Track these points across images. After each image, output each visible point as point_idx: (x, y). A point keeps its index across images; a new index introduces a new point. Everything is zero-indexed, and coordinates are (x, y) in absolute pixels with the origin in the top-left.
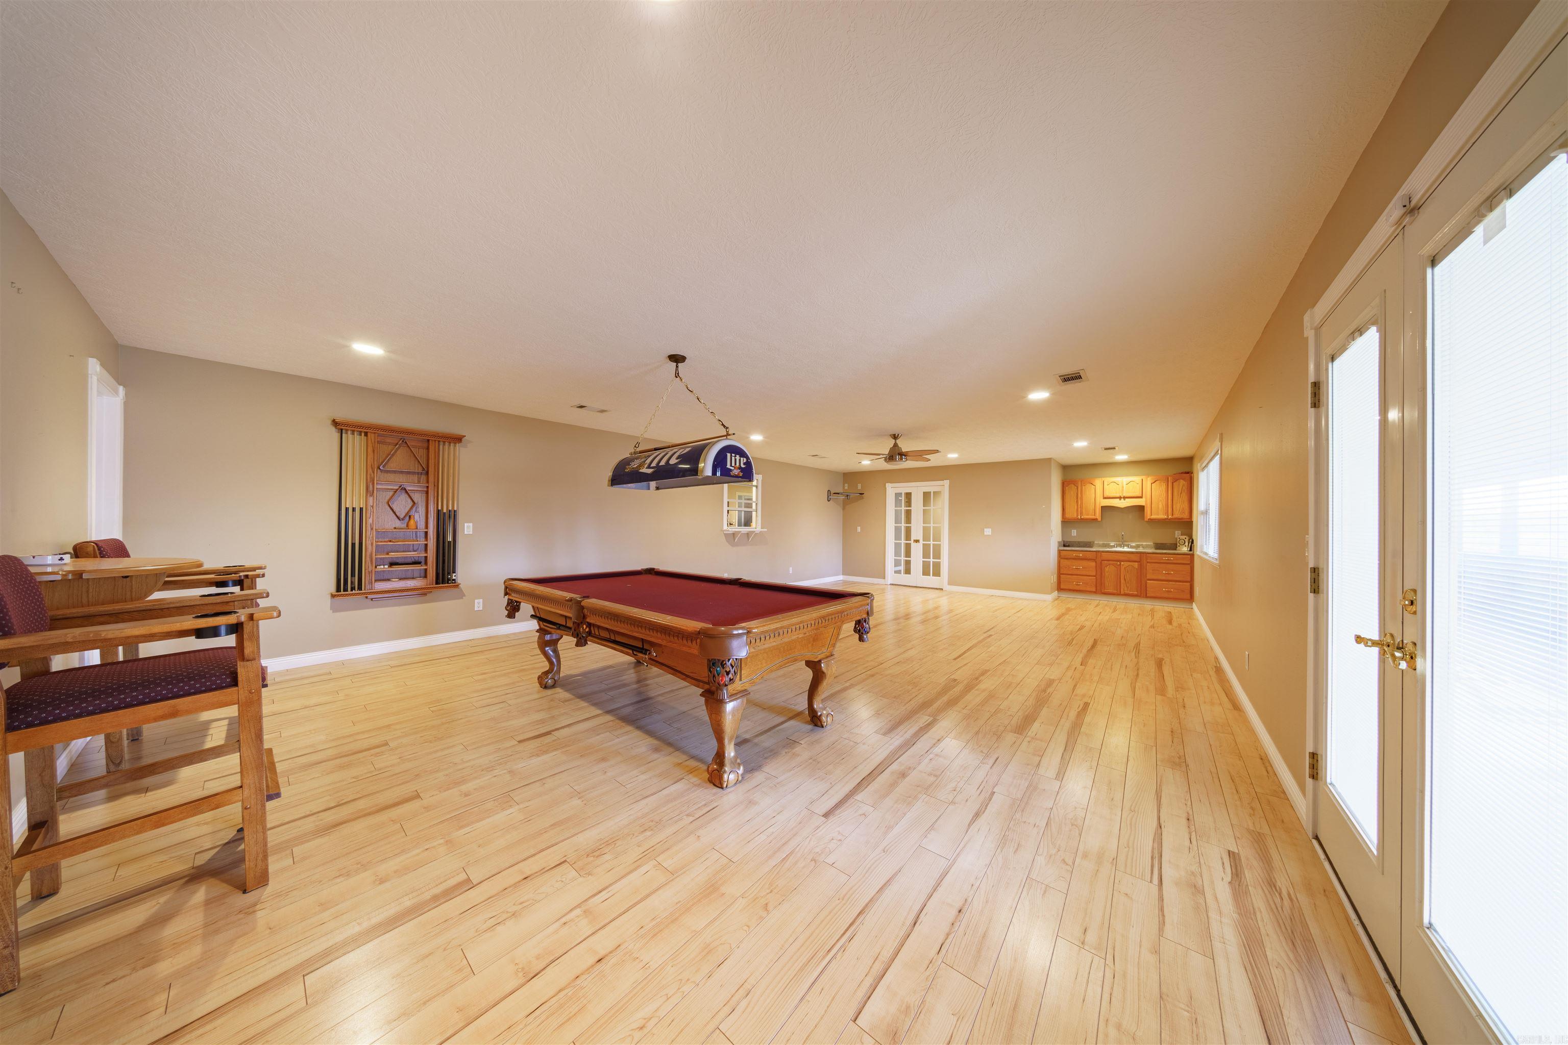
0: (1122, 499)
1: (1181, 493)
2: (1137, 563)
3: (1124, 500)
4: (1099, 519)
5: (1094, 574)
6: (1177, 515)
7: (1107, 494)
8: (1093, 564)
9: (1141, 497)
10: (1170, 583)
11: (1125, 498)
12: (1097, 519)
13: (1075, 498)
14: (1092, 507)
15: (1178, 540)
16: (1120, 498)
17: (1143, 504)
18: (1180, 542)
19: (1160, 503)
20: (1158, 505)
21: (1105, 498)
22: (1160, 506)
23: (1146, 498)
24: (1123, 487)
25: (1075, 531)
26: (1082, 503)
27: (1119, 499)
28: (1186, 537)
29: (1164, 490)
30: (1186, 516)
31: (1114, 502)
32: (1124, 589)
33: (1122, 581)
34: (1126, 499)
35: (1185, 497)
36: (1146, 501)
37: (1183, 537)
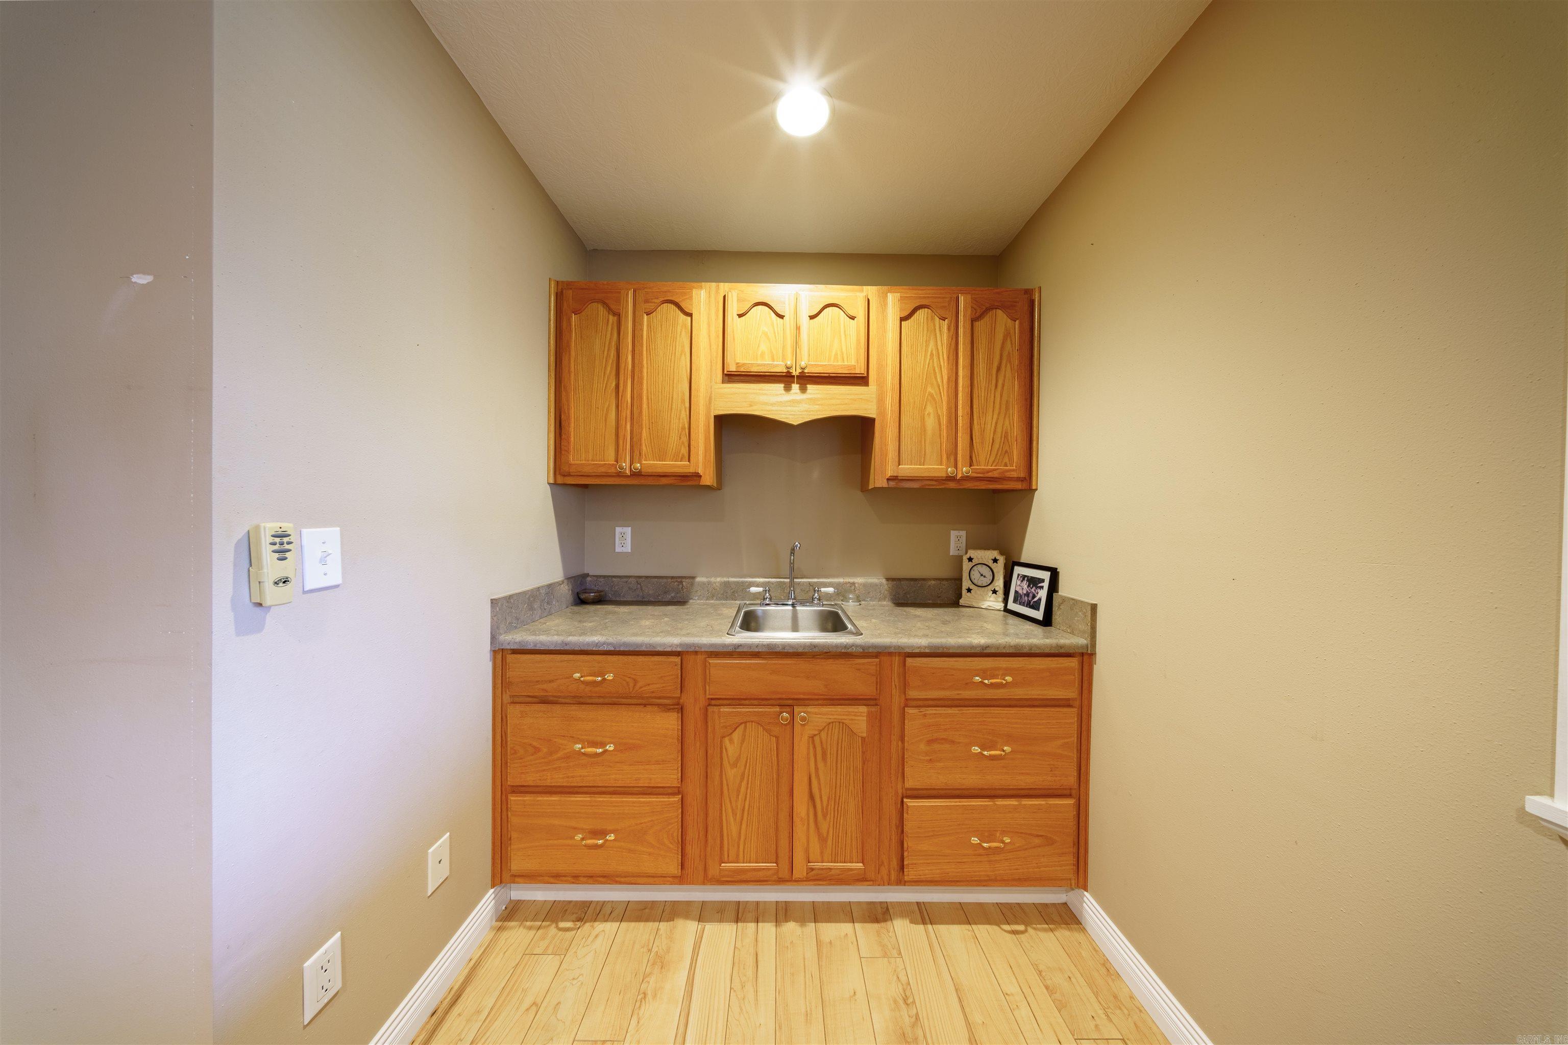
0: (795, 387)
1: (999, 369)
2: (863, 709)
3: (803, 390)
4: (708, 479)
5: (671, 778)
6: (986, 463)
7: (739, 359)
8: (669, 722)
9: (861, 380)
10: (1000, 802)
11: (806, 379)
12: (698, 476)
13: (610, 369)
14: (678, 419)
15: (966, 566)
16: (786, 379)
17: (867, 410)
18: (975, 575)
19: (930, 409)
20: (923, 419)
21: (730, 377)
22: (931, 423)
23: (881, 385)
24: (798, 328)
25: (628, 530)
26: (636, 397)
27: (781, 386)
28: (995, 554)
29: (944, 352)
30: (1014, 466)
31: (763, 398)
32: (807, 851)
33: (801, 808)
34: (810, 387)
35: (1013, 388)
36: (881, 401)
37: (988, 555)
